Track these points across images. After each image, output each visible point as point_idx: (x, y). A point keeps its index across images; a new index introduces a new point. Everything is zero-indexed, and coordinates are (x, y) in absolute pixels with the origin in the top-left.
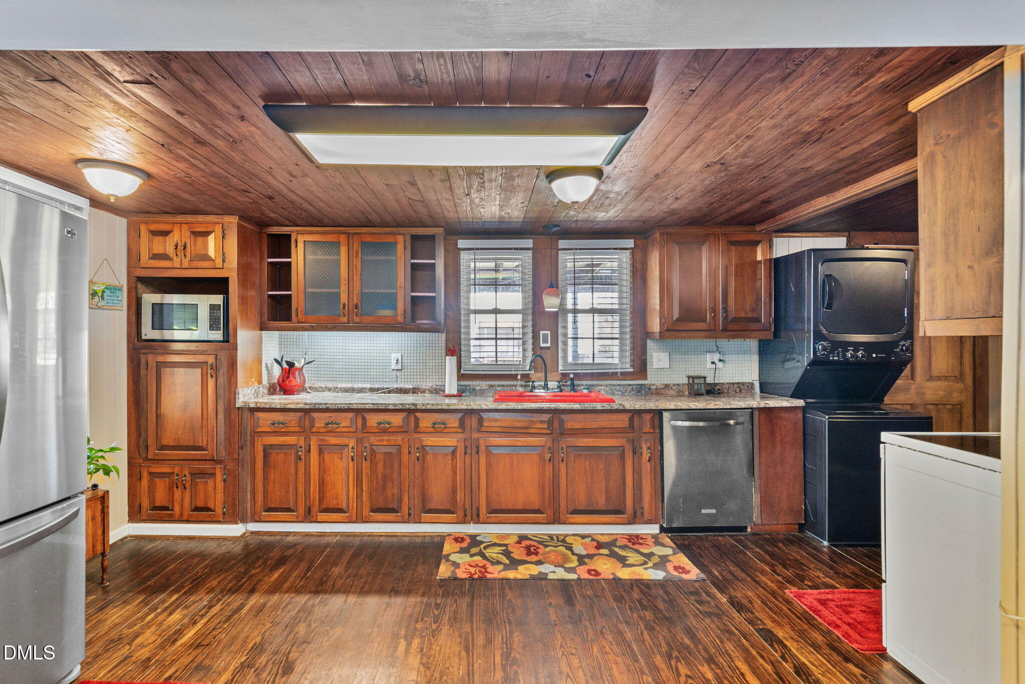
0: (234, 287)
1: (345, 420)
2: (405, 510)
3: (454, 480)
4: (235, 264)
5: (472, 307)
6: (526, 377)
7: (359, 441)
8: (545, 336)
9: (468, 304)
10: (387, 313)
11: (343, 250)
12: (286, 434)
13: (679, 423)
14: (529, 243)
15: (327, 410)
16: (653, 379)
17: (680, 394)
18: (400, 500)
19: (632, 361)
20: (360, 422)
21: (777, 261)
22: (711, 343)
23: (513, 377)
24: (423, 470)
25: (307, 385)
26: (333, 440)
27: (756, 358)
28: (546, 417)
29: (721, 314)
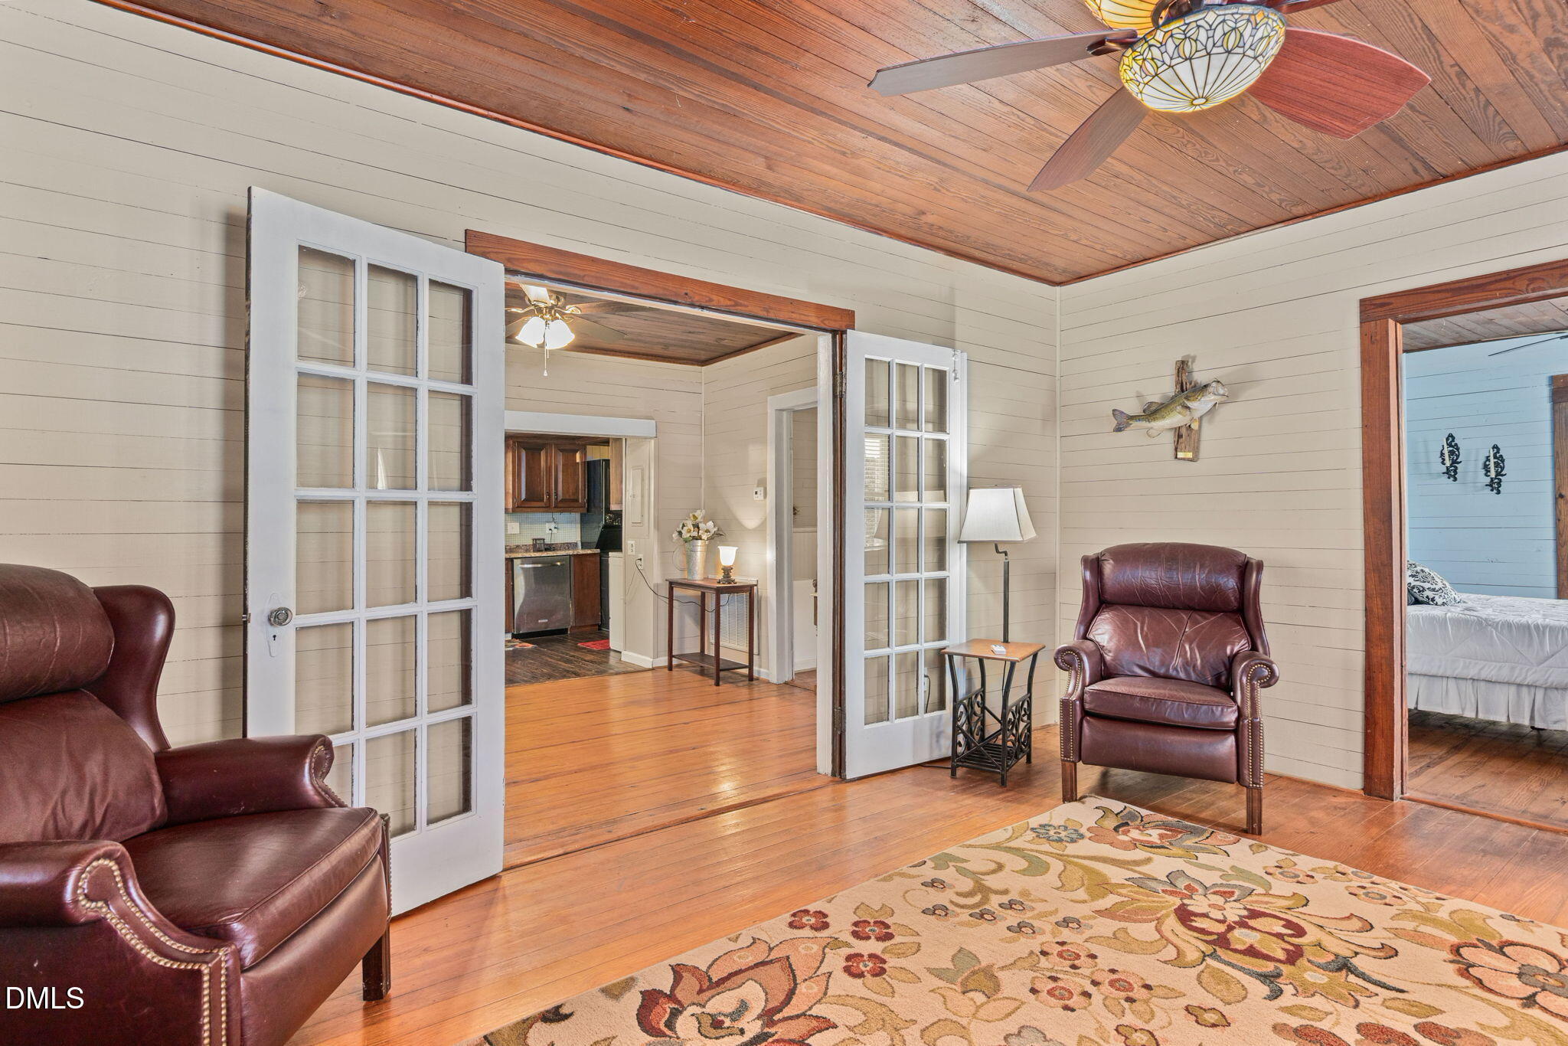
13: (526, 566)
17: (527, 551)
21: (589, 463)
22: (549, 516)
27: (579, 526)
29: (553, 497)
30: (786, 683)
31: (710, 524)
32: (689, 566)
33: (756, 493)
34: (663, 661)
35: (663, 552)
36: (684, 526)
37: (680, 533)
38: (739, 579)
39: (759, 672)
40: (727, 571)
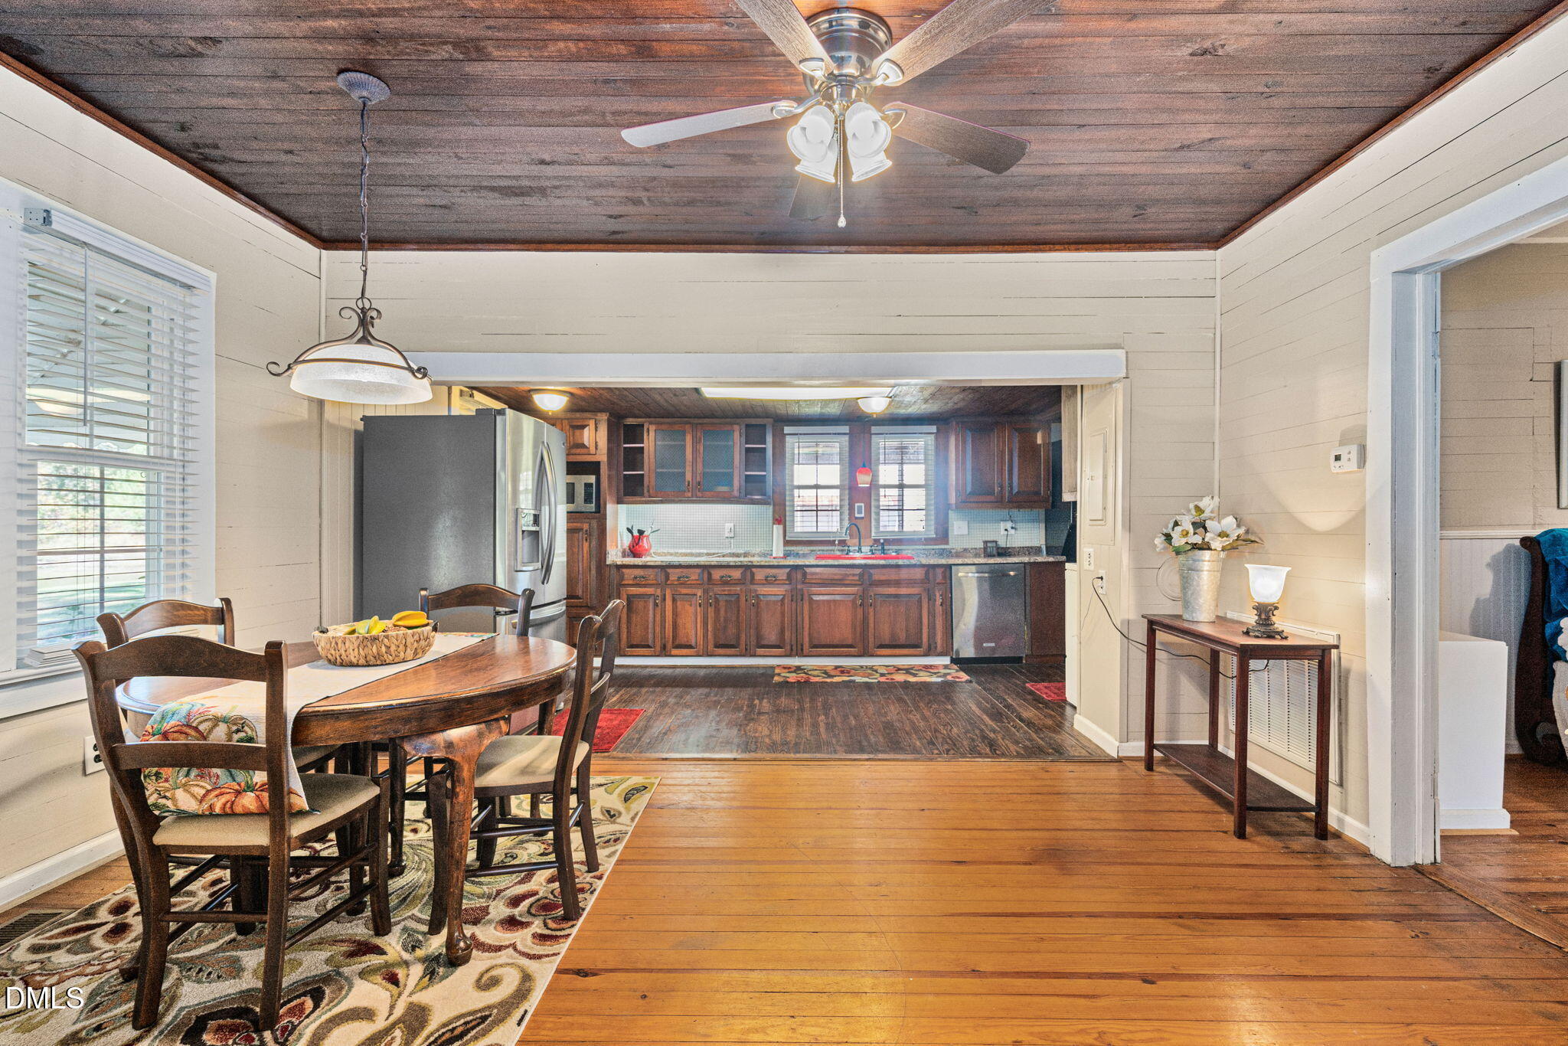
0: (604, 470)
1: (694, 575)
2: (743, 646)
3: (783, 622)
4: (605, 451)
5: (796, 483)
6: (843, 543)
7: (706, 592)
8: (860, 508)
9: (792, 481)
10: (725, 489)
11: (689, 438)
12: (645, 586)
14: (846, 429)
15: (680, 566)
16: (954, 544)
17: (977, 555)
18: (738, 638)
19: (936, 529)
20: (706, 575)
22: (1005, 512)
23: (832, 543)
24: (758, 614)
25: (652, 551)
26: (684, 591)
27: (1043, 526)
28: (858, 571)
29: (1007, 489)
30: (1417, 868)
31: (1229, 522)
32: (1185, 594)
33: (1338, 458)
34: (1137, 748)
35: (1140, 569)
36: (1176, 524)
37: (1168, 537)
38: (1295, 629)
39: (1340, 821)
40: (1265, 612)
